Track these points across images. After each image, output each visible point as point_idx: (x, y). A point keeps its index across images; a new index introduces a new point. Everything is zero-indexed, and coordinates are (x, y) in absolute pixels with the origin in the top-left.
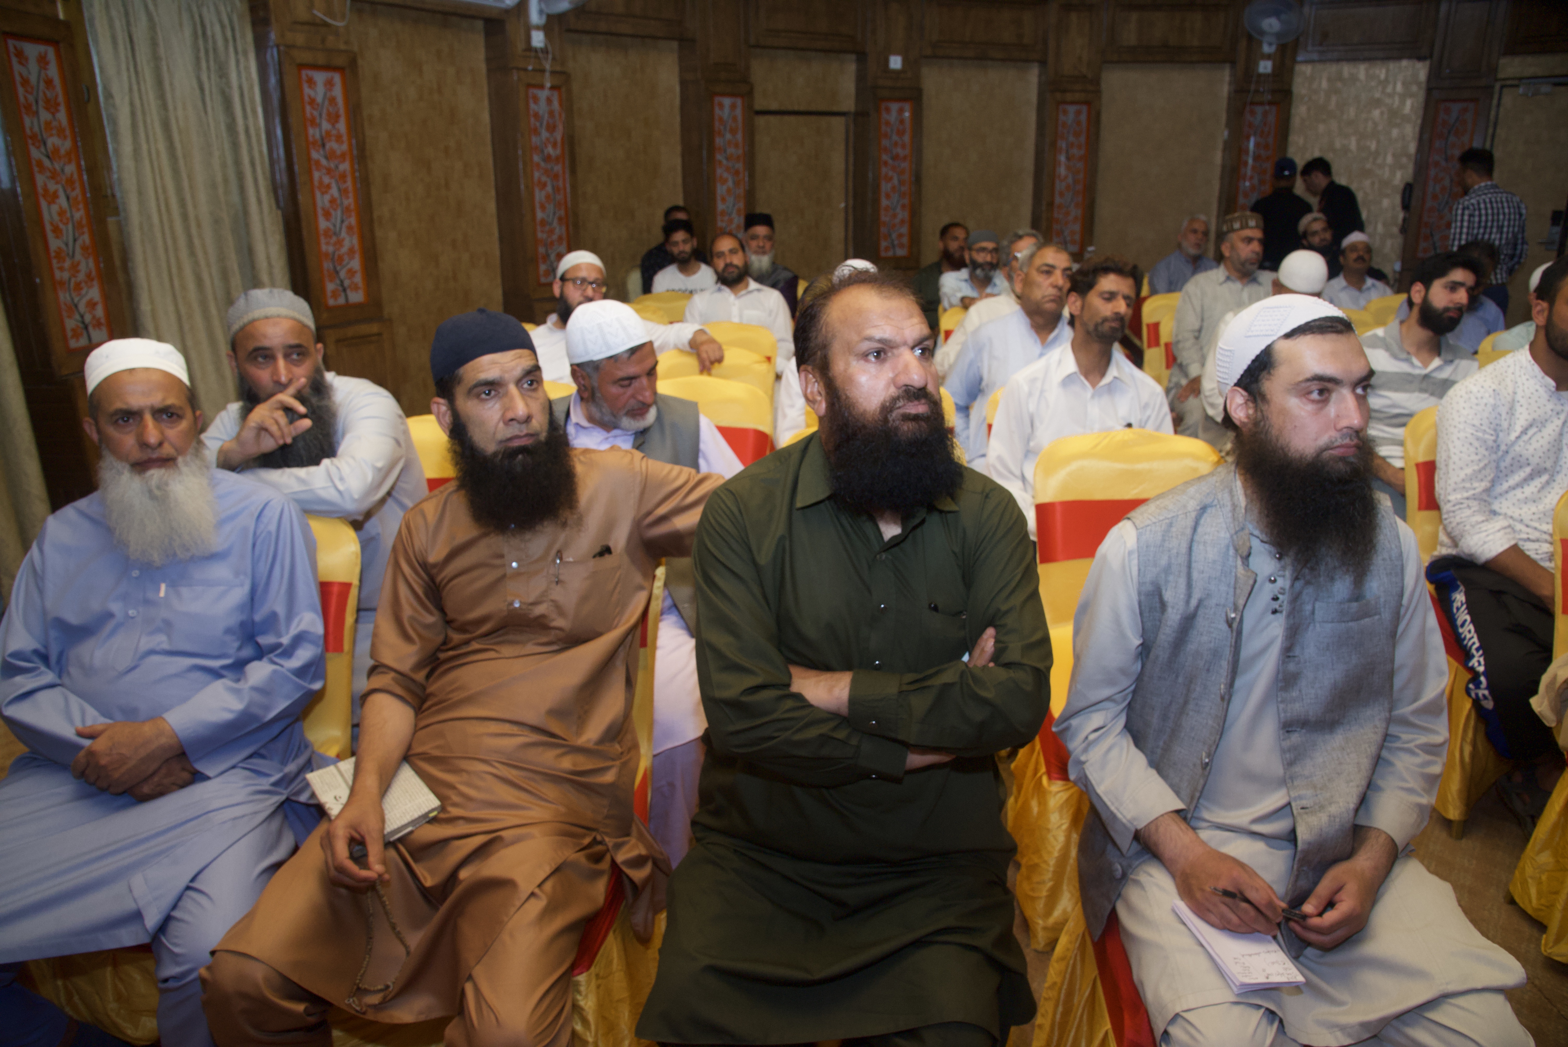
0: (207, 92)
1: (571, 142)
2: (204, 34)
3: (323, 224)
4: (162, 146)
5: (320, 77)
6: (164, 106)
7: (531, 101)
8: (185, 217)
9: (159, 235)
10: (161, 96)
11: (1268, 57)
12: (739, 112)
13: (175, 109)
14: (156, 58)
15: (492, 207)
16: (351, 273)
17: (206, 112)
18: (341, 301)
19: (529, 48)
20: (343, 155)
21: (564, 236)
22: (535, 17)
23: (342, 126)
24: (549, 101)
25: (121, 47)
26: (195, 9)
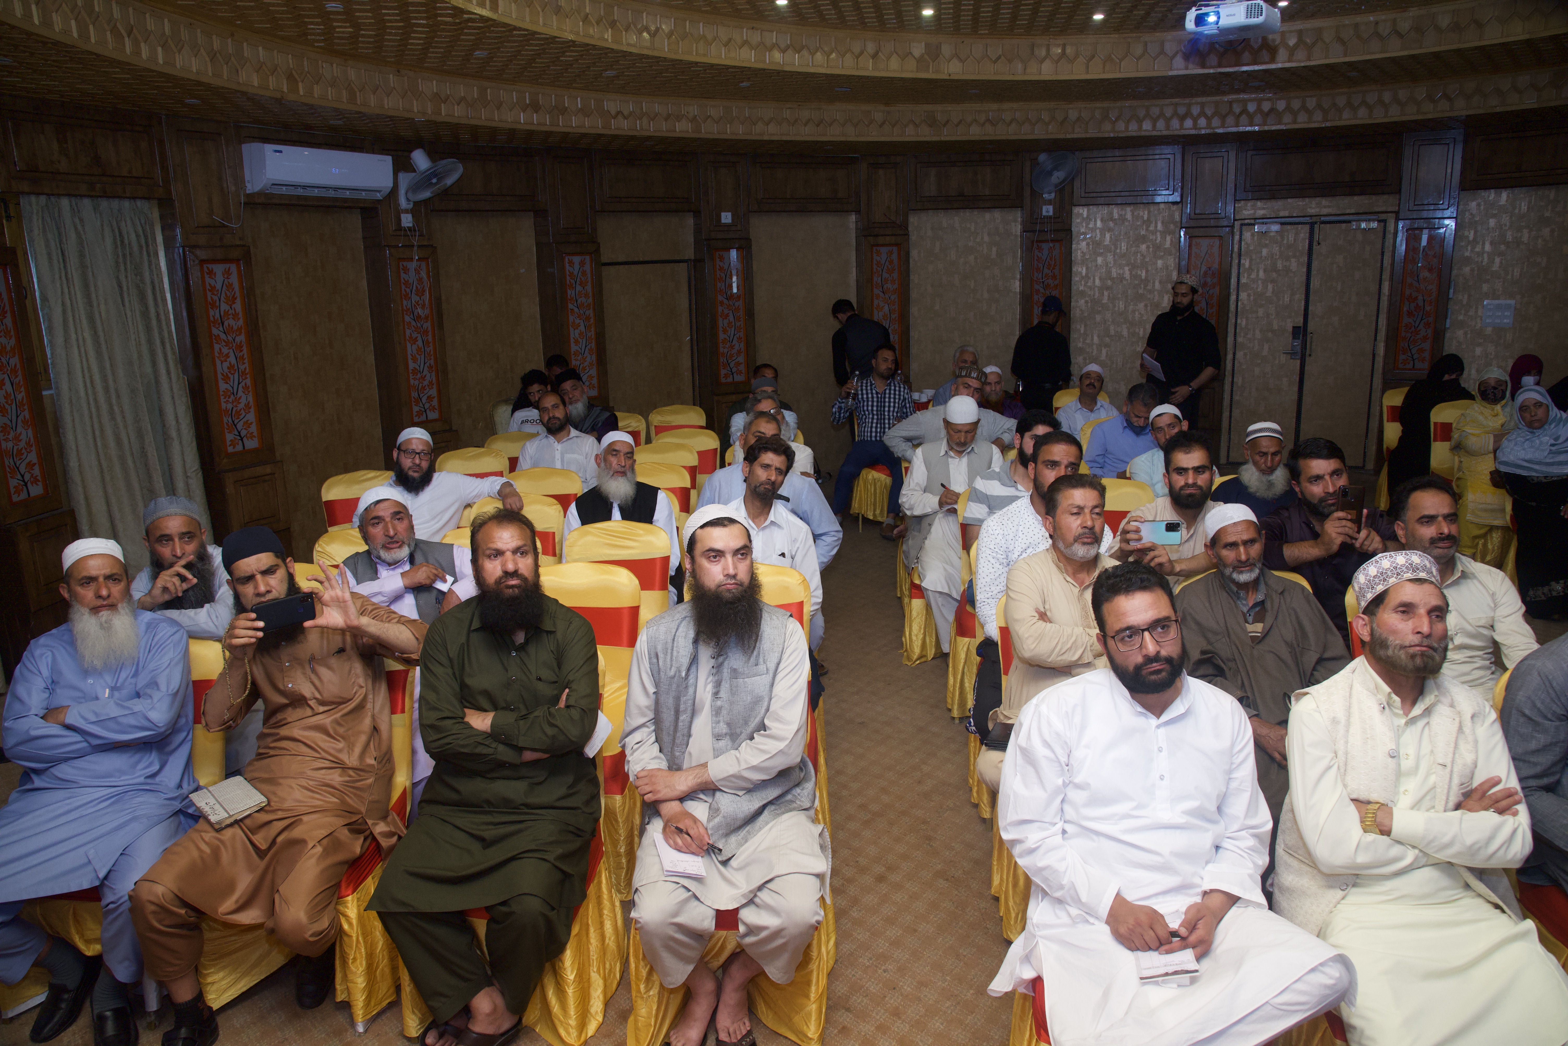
0: (125, 288)
1: (437, 303)
2: (122, 242)
3: (223, 386)
4: (87, 335)
5: (219, 269)
6: (89, 303)
7: (402, 272)
8: (106, 389)
9: (85, 405)
10: (87, 296)
11: (1049, 202)
12: (587, 267)
13: (99, 305)
14: (83, 266)
15: (371, 359)
16: (248, 424)
17: (124, 305)
18: (239, 448)
19: (399, 228)
20: (239, 329)
21: (434, 381)
22: (403, 203)
23: (238, 306)
24: (418, 271)
25: (55, 262)
26: (114, 224)
